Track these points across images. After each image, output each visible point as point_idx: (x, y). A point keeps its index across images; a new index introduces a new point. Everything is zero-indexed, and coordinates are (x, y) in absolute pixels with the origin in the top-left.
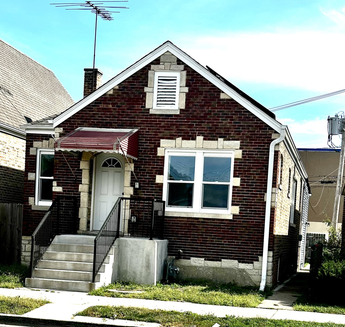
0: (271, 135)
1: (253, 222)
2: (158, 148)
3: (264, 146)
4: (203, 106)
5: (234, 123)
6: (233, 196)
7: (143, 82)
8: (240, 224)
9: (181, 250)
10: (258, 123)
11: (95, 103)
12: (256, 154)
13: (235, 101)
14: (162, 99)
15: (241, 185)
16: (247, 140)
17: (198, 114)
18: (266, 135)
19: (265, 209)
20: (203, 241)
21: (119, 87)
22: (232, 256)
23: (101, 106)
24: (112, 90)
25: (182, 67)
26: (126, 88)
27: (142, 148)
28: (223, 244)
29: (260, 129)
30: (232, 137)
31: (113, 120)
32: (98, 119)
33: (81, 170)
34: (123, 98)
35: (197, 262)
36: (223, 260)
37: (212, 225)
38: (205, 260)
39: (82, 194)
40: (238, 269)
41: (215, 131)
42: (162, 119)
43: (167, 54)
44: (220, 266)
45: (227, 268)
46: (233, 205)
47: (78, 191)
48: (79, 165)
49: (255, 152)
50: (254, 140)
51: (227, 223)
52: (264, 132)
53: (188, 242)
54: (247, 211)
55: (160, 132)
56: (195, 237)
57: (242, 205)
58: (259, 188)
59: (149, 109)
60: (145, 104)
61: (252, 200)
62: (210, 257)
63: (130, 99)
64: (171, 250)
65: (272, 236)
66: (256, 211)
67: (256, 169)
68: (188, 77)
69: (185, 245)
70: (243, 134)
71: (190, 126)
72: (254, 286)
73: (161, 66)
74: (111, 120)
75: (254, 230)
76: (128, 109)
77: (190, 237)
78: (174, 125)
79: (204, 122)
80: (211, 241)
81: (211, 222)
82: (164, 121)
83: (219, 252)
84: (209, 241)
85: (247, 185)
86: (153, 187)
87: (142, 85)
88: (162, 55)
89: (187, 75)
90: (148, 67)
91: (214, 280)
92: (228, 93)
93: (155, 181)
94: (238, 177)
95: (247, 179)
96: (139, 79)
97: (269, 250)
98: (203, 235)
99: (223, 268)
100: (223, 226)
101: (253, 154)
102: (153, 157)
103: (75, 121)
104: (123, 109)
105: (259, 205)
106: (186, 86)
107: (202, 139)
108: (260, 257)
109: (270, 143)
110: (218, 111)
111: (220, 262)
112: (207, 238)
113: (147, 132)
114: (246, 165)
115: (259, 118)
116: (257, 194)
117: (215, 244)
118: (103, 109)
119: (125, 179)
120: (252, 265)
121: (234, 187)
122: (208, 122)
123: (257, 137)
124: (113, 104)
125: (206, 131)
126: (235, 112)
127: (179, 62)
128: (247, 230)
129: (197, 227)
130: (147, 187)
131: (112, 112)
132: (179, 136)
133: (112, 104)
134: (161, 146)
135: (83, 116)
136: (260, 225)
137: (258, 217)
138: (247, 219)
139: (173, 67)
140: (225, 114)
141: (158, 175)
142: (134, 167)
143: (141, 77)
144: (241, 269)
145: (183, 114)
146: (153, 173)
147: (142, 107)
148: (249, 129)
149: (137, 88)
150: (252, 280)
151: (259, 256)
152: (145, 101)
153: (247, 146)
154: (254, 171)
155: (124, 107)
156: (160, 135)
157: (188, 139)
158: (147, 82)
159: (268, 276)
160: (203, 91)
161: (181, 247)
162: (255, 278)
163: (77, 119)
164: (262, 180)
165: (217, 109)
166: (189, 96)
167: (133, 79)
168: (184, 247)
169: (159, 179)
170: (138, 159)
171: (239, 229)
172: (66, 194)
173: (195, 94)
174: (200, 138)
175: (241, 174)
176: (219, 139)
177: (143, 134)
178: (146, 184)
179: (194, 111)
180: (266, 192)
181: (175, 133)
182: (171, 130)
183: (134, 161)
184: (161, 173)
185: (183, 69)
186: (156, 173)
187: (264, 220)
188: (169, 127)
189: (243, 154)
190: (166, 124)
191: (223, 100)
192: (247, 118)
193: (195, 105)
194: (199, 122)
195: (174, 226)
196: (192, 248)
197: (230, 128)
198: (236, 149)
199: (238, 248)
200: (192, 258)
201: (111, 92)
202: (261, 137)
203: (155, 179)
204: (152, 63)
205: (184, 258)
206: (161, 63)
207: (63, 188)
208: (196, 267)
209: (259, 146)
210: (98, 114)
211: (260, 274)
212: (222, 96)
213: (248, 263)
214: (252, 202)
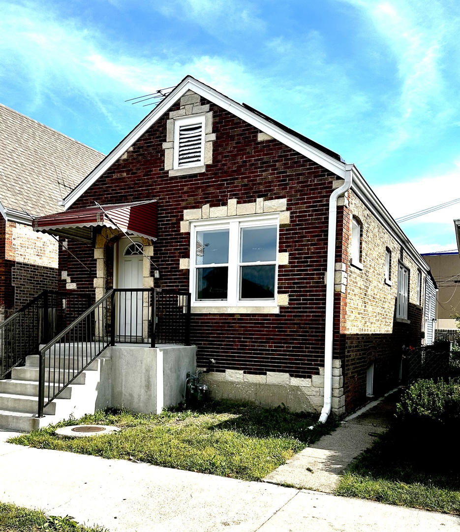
0: (331, 183)
1: (309, 316)
2: (181, 222)
3: (321, 201)
4: (236, 155)
5: (278, 173)
6: (279, 280)
7: (160, 137)
8: (290, 320)
9: (213, 360)
10: (311, 169)
11: (108, 173)
12: (309, 216)
13: (278, 141)
14: (185, 156)
15: (290, 263)
16: (295, 196)
17: (229, 168)
18: (324, 184)
19: (325, 295)
20: (241, 345)
21: (134, 149)
22: (280, 367)
23: (115, 176)
24: (126, 154)
25: (207, 107)
26: (142, 147)
27: (162, 225)
28: (268, 350)
29: (315, 177)
30: (275, 194)
31: (128, 192)
32: (111, 194)
33: (96, 260)
34: (139, 162)
35: (234, 376)
36: (268, 373)
37: (252, 323)
38: (245, 373)
39: (97, 290)
40: (289, 386)
41: (252, 189)
42: (185, 182)
43: (188, 93)
44: (264, 382)
45: (274, 385)
46: (279, 292)
47: (93, 287)
48: (93, 253)
49: (309, 211)
50: (306, 194)
51: (273, 320)
52: (321, 180)
53: (222, 348)
54: (299, 300)
55: (183, 201)
56: (230, 341)
57: (292, 292)
58: (317, 266)
59: (167, 172)
60: (164, 166)
61: (307, 283)
62: (251, 369)
63: (146, 162)
64: (201, 359)
65: (337, 336)
66: (312, 300)
67: (312, 236)
68: (215, 120)
69: (218, 352)
70: (291, 188)
71: (220, 187)
72: (314, 411)
73: (181, 112)
74: (125, 192)
75: (310, 328)
76: (144, 176)
77: (224, 341)
78: (199, 188)
79: (237, 179)
80: (252, 346)
81: (251, 319)
82: (188, 185)
83: (263, 362)
84: (249, 346)
85: (298, 262)
86: (176, 275)
87: (160, 141)
88: (183, 96)
89: (214, 117)
90: (166, 116)
91: (257, 402)
92: (269, 132)
93: (179, 267)
94: (285, 251)
95: (299, 254)
96: (156, 134)
97: (334, 358)
98: (240, 338)
99: (269, 385)
100: (267, 323)
101: (305, 216)
102: (175, 235)
103: (87, 200)
104: (139, 176)
105: (316, 291)
106: (213, 132)
107: (236, 202)
108: (321, 369)
109: (329, 196)
110: (256, 160)
111: (265, 376)
112: (246, 342)
113: (167, 202)
114: (296, 233)
115: (313, 161)
116: (313, 274)
117: (256, 350)
118: (116, 179)
119: (144, 267)
120: (309, 380)
121: (280, 267)
122: (242, 178)
123: (311, 190)
124: (128, 172)
125: (240, 190)
126: (279, 157)
127: (204, 101)
128: (301, 328)
129: (232, 327)
130: (169, 275)
131: (126, 182)
132: (206, 203)
133: (126, 171)
134: (185, 218)
135: (95, 192)
136: (319, 320)
137: (316, 308)
138: (301, 312)
139: (196, 110)
140: (265, 163)
141: (182, 258)
142: (154, 250)
143: (158, 131)
144: (294, 386)
145: (210, 170)
146: (176, 257)
147: (160, 170)
148: (298, 179)
149: (154, 145)
150: (312, 403)
151: (319, 367)
152: (163, 162)
153: (297, 204)
154: (308, 241)
155: (140, 173)
156: (183, 204)
157: (217, 205)
158: (165, 136)
159: (334, 398)
160: (234, 135)
161: (213, 355)
162: (315, 401)
163: (90, 196)
164: (319, 253)
165: (253, 156)
166: (217, 146)
167: (149, 135)
168: (217, 356)
169: (183, 264)
170: (158, 240)
171: (289, 328)
172: (81, 291)
173: (224, 141)
174: (232, 202)
175: (290, 246)
176: (258, 199)
177: (163, 206)
178: (169, 272)
179: (224, 165)
180: (326, 271)
181: (201, 198)
182: (197, 195)
183: (153, 243)
184: (187, 255)
185: (208, 110)
186: (180, 257)
187: (325, 312)
188: (194, 192)
189: (291, 217)
190: (190, 188)
191: (262, 142)
192: (296, 163)
193: (226, 157)
194: (231, 180)
195: (203, 326)
196: (227, 356)
197: (272, 182)
198: (281, 211)
199: (289, 355)
200: (228, 371)
201: (125, 157)
202: (317, 189)
203: (179, 264)
204: (170, 110)
205: (217, 371)
206: (181, 108)
207: (77, 285)
208: (232, 383)
209: (314, 202)
210: (111, 187)
211: (321, 394)
212: (260, 138)
213: (304, 377)
214: (306, 287)
